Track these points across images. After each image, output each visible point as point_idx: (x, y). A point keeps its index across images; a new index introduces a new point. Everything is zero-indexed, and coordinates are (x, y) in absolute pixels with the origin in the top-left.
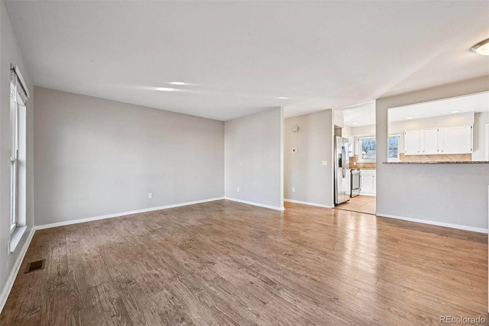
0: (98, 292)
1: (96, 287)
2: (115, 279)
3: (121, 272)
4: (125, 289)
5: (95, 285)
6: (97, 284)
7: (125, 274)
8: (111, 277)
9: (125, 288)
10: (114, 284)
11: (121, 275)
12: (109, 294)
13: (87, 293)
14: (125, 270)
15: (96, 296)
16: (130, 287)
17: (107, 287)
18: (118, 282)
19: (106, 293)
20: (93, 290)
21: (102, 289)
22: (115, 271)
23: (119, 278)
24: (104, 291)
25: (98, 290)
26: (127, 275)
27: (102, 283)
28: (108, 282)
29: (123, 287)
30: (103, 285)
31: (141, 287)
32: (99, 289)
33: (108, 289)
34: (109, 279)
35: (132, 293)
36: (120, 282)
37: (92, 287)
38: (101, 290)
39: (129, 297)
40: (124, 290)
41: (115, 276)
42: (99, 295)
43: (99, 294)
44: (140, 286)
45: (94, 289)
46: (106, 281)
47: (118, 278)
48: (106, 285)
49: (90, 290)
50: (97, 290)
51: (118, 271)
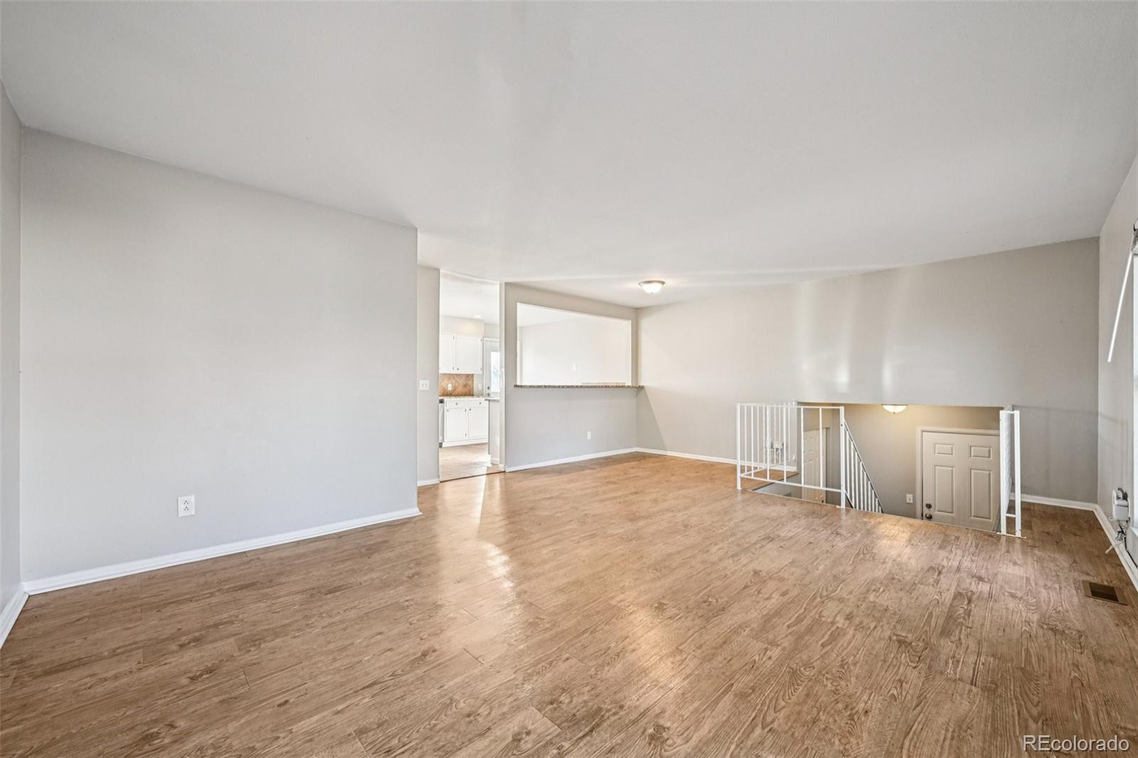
0: (974, 671)
1: (973, 683)
2: (922, 667)
3: (895, 671)
4: (921, 640)
5: (973, 687)
6: (968, 686)
7: (892, 660)
8: (927, 678)
9: (919, 640)
10: (932, 660)
11: (902, 666)
12: (955, 652)
13: (996, 685)
14: (882, 667)
15: (981, 666)
16: (910, 635)
17: (950, 665)
18: (921, 658)
19: (960, 658)
20: (982, 682)
21: (962, 670)
22: (904, 684)
23: (912, 662)
24: (961, 664)
25: (971, 672)
26: (892, 656)
27: (955, 681)
28: (942, 673)
29: (921, 644)
30: (956, 674)
31: (893, 624)
32: (969, 673)
33: (950, 661)
34: (934, 678)
35: (917, 627)
36: (919, 654)
37: (982, 689)
38: (965, 669)
39: (926, 628)
40: (924, 640)
41: (915, 672)
42: (976, 664)
43: (973, 666)
44: (894, 626)
45: (979, 683)
46: (944, 677)
47: (914, 665)
48: (950, 670)
49: (988, 685)
50: (974, 675)
51: (897, 678)
